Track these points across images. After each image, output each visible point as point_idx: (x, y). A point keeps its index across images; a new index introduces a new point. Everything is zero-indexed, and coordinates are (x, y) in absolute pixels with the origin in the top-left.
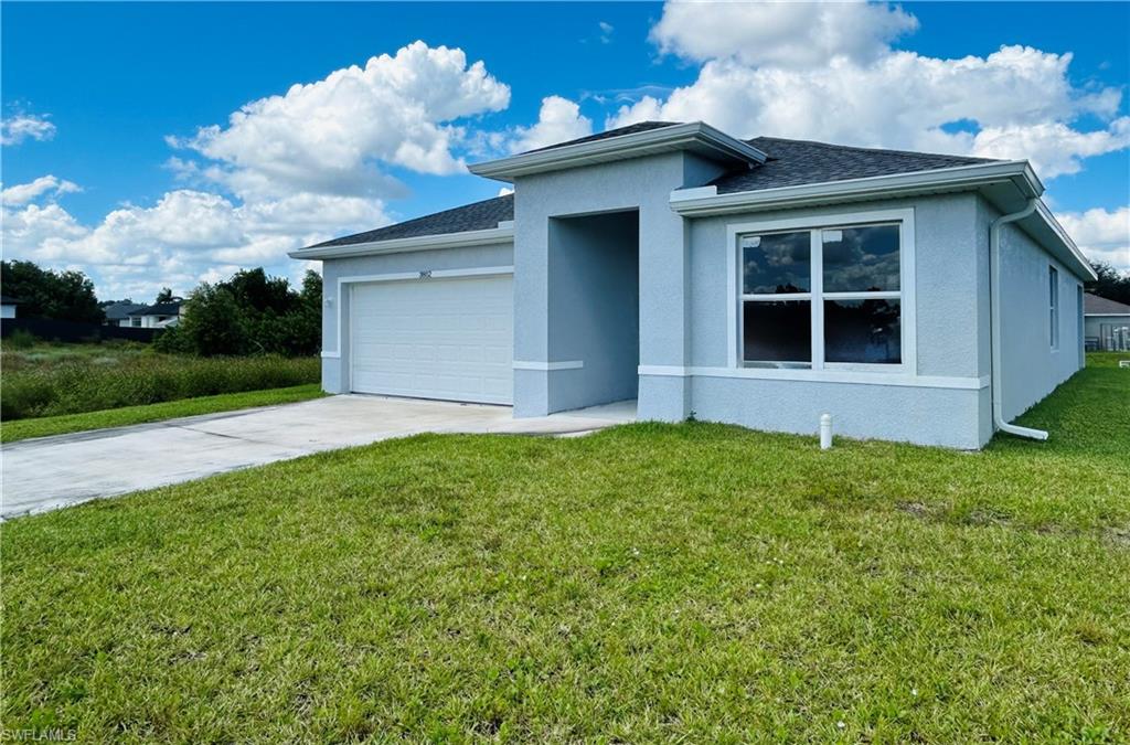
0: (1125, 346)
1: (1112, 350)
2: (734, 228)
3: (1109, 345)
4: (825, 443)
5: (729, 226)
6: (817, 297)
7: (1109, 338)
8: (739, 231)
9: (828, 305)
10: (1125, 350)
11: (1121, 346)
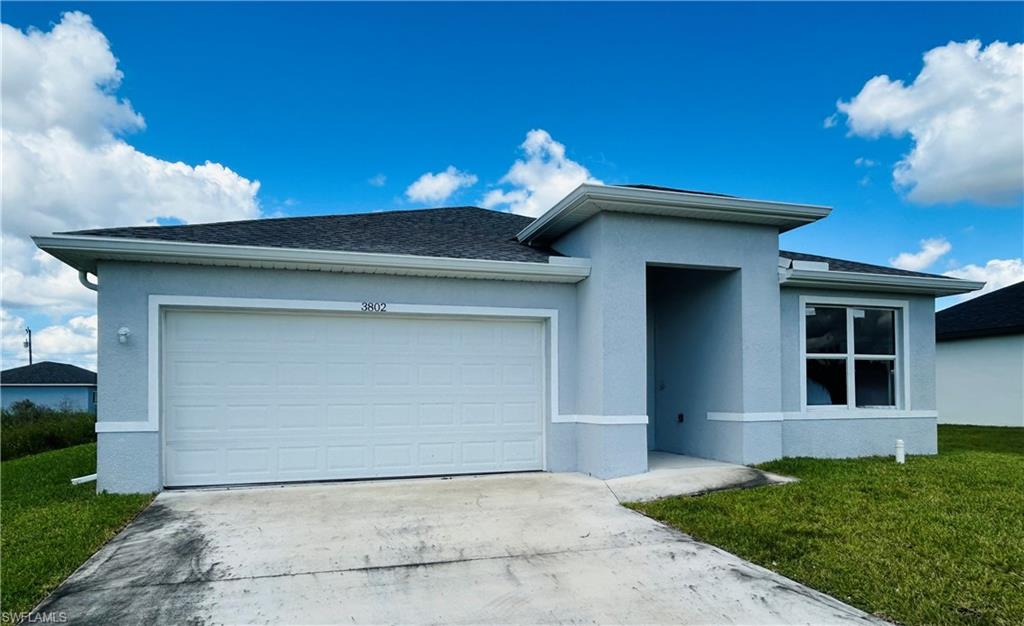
2: (805, 299)
4: (901, 459)
5: (801, 297)
6: (851, 357)
8: (808, 302)
9: (858, 363)
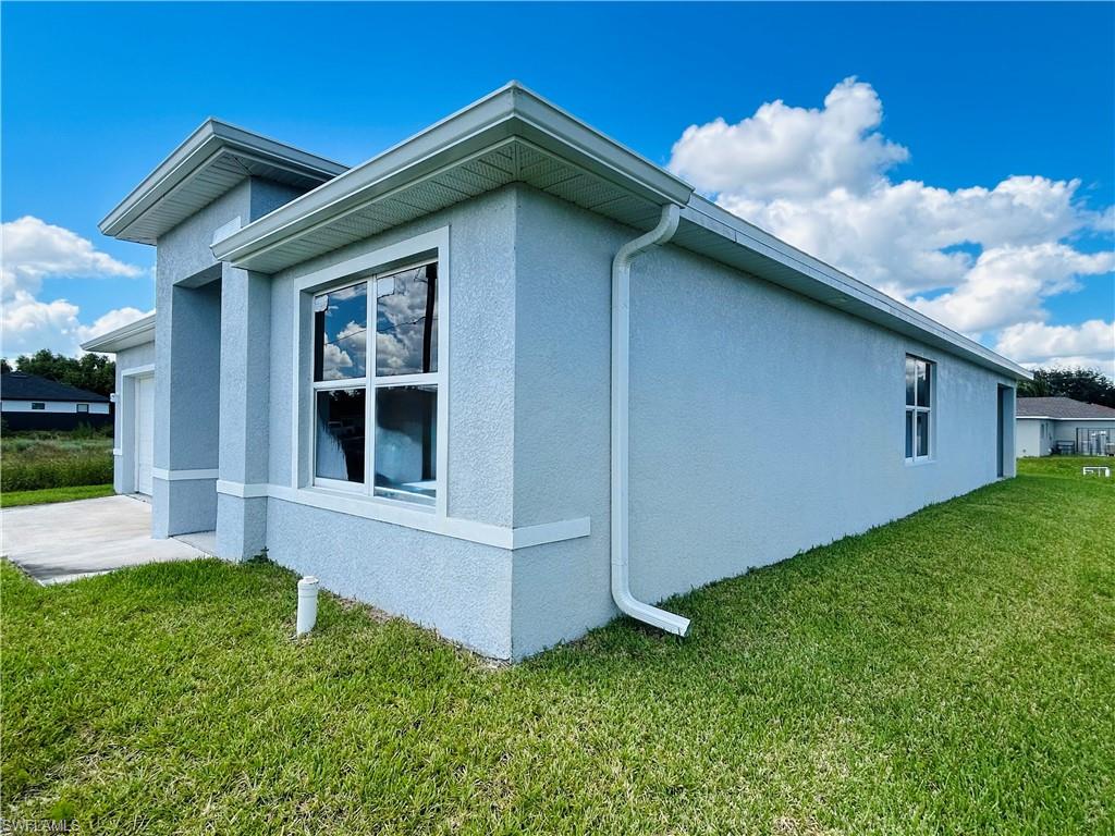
0: (1103, 451)
1: (1087, 454)
2: (299, 284)
3: (1085, 449)
5: (295, 281)
7: (1085, 442)
8: (303, 287)
10: (1103, 455)
11: (1099, 450)
